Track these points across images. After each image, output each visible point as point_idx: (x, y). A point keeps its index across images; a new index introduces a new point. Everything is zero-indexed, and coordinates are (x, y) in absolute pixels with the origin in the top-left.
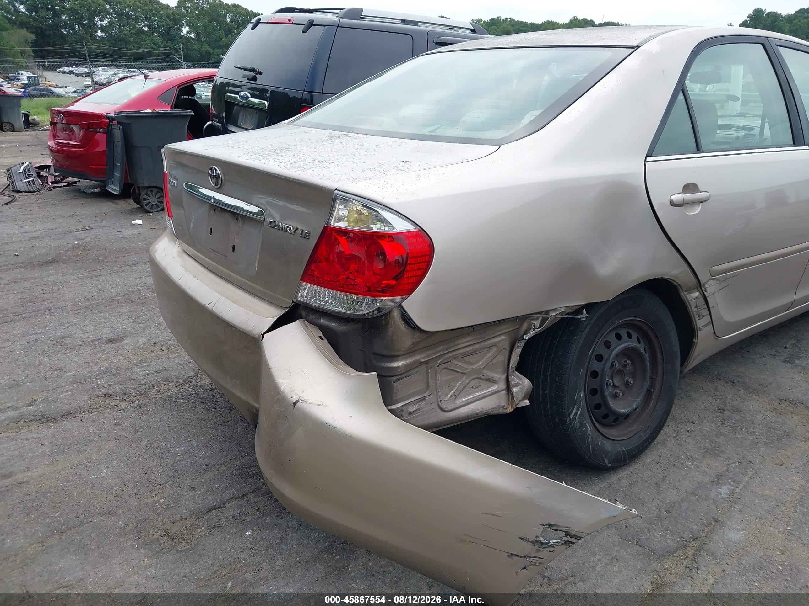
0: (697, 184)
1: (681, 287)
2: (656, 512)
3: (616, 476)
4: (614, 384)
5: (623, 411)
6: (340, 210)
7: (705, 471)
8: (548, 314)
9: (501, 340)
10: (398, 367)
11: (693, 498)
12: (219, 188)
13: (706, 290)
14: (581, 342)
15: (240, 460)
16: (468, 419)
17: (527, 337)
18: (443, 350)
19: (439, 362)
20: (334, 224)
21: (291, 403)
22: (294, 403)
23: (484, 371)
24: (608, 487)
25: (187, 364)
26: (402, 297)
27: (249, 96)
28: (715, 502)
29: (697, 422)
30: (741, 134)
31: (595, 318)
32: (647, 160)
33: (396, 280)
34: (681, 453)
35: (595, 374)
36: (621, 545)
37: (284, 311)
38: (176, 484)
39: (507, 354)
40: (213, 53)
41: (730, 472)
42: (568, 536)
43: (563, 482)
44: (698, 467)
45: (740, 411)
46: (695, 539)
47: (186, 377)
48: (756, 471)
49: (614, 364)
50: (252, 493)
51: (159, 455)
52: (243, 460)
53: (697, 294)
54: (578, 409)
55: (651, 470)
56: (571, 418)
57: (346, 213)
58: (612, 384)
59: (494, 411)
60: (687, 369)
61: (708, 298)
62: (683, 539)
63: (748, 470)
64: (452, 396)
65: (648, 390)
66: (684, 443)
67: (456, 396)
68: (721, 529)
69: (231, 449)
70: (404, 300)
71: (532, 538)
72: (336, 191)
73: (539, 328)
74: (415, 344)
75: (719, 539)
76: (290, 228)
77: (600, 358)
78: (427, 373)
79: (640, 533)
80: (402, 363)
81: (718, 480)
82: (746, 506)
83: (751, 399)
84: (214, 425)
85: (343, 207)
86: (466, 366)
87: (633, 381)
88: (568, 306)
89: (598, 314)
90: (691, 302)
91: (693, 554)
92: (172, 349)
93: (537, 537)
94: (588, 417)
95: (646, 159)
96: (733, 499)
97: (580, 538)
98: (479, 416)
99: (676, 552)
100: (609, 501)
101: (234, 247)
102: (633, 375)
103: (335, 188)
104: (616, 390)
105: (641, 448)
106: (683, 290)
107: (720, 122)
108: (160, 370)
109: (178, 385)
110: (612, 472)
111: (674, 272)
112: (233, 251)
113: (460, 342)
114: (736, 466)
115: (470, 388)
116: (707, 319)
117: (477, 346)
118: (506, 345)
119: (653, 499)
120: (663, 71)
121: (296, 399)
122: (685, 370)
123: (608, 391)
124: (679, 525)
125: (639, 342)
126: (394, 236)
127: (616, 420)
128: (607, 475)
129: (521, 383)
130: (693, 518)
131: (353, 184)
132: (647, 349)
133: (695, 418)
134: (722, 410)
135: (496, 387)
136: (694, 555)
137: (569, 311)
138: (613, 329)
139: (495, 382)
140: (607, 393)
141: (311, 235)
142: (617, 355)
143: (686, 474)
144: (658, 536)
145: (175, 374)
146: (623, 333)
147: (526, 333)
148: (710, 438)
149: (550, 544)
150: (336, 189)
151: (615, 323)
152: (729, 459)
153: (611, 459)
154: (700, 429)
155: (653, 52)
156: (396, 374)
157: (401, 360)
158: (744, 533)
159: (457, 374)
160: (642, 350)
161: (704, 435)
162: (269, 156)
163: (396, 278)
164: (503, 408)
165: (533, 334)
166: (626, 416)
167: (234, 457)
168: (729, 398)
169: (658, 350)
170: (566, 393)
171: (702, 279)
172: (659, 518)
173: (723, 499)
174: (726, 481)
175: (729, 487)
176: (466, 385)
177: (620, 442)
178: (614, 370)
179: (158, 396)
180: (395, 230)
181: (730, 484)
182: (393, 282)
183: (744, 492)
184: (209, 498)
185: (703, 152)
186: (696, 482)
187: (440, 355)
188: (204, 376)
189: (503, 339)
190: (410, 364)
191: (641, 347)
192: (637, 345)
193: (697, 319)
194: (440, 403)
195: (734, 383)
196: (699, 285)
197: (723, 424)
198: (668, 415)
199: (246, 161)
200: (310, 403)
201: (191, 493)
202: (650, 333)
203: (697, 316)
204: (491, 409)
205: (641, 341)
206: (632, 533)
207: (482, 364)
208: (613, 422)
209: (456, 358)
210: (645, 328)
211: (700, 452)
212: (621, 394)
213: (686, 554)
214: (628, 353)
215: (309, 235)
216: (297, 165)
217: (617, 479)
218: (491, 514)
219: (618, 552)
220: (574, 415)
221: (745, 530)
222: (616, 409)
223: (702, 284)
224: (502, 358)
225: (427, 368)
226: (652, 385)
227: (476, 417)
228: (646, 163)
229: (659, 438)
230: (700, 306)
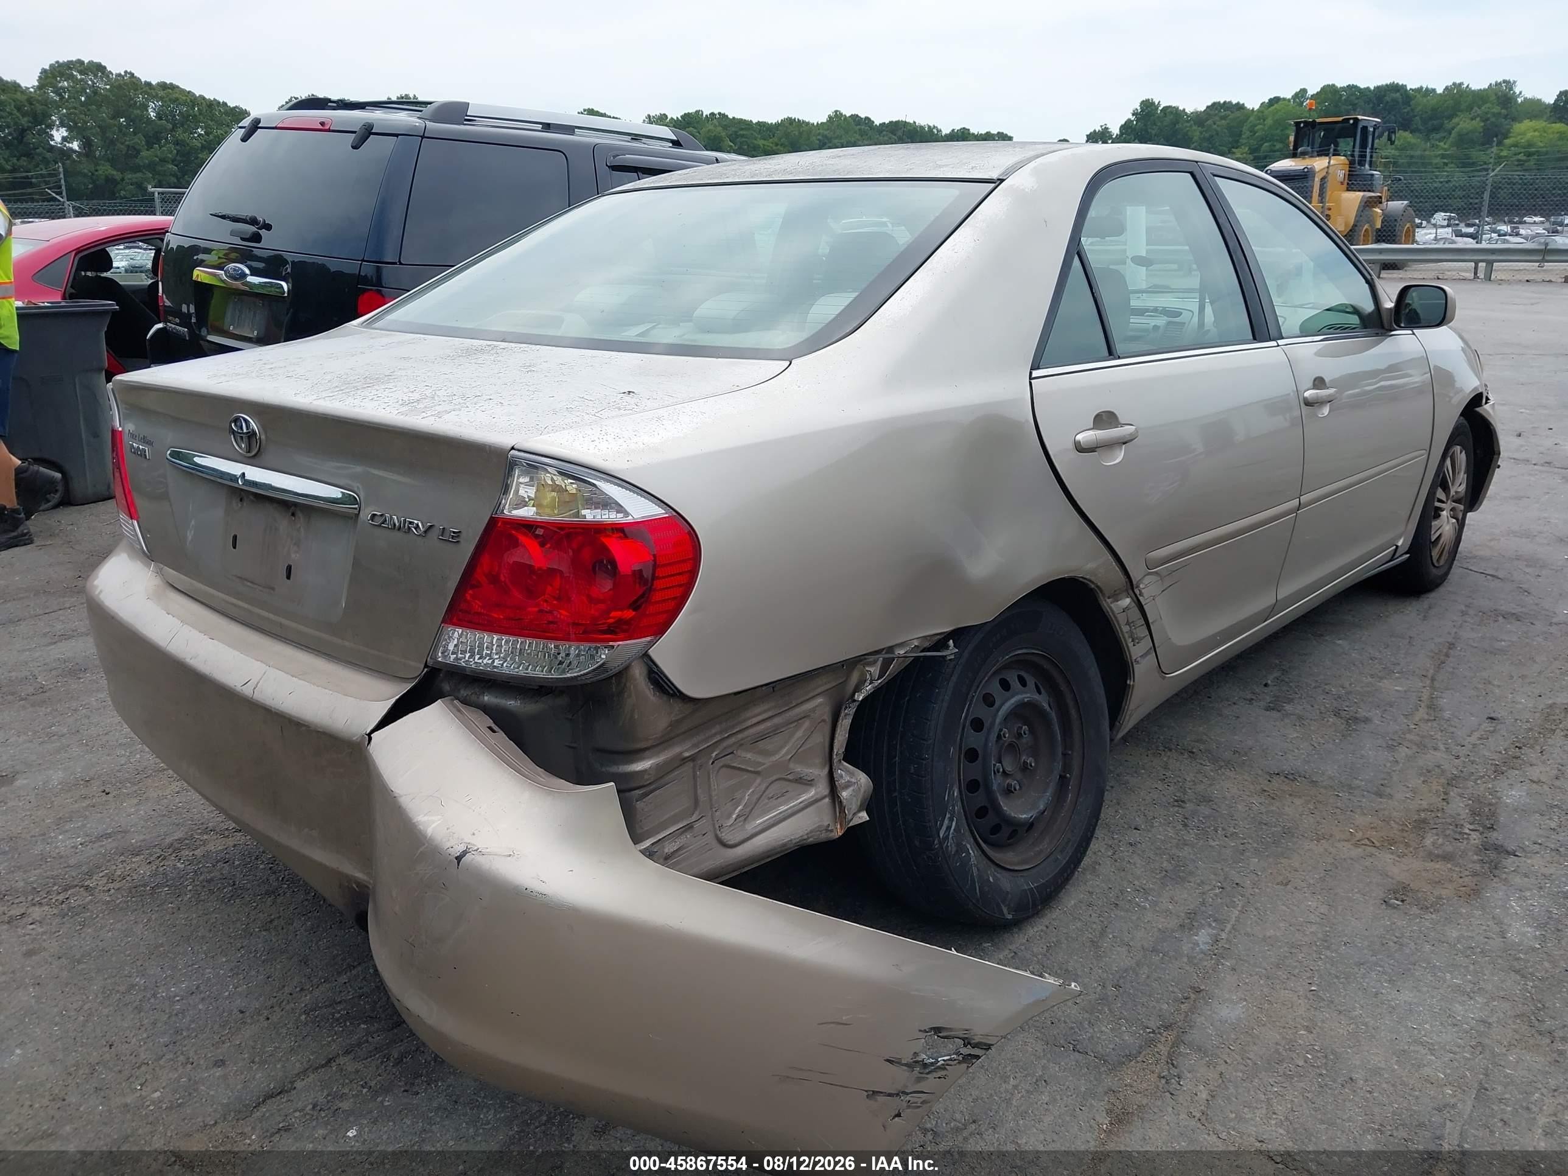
0: (1115, 412)
1: (1101, 591)
2: (1098, 990)
3: (1021, 936)
4: (1004, 771)
5: (1024, 816)
6: (523, 487)
7: (1168, 910)
8: (893, 653)
9: (817, 706)
10: (644, 772)
11: (1156, 959)
12: (254, 458)
13: (1141, 594)
14: (947, 698)
15: (311, 993)
16: (769, 857)
17: (860, 697)
18: (720, 732)
19: (714, 755)
20: (510, 512)
21: (451, 857)
22: (456, 858)
23: (792, 765)
24: (1013, 957)
25: (164, 815)
26: (648, 639)
27: (247, 271)
28: (1190, 959)
29: (1143, 827)
30: (1161, 321)
31: (966, 654)
32: (1033, 376)
33: (635, 610)
34: (1125, 884)
35: (972, 755)
36: (1049, 1056)
37: (407, 687)
38: (182, 1058)
39: (827, 729)
40: (123, 180)
41: (1207, 905)
42: (969, 1046)
43: (953, 949)
44: (1154, 904)
45: (1211, 801)
46: (1167, 1028)
47: (168, 840)
48: (1248, 898)
49: (1002, 733)
50: (347, 1052)
51: (135, 1005)
52: (317, 993)
53: (1128, 601)
54: (951, 820)
55: (1080, 919)
56: (941, 836)
57: (532, 492)
58: (1001, 770)
59: (811, 837)
60: (1120, 735)
61: (1145, 607)
62: (1148, 1030)
63: (1235, 900)
64: (738, 816)
65: (1061, 776)
66: (1128, 865)
67: (745, 817)
68: (1207, 1003)
69: (289, 974)
70: (651, 644)
71: (907, 1058)
72: (513, 452)
73: (878, 679)
74: (673, 725)
75: (1206, 1020)
76: (417, 525)
77: (978, 725)
78: (695, 777)
79: (1077, 1030)
80: (650, 762)
81: (1191, 921)
82: (1241, 960)
83: (1223, 778)
84: (244, 930)
85: (527, 479)
86: (760, 759)
87: (1036, 763)
88: (925, 637)
89: (971, 647)
90: (1118, 616)
91: (1168, 1053)
92: (126, 788)
93: (916, 1054)
94: (968, 834)
95: (1031, 374)
96: (1219, 952)
97: (988, 1047)
98: (786, 850)
99: (1140, 1053)
100: (1032, 973)
101: (289, 569)
102: (1035, 752)
103: (510, 446)
104: (1009, 781)
105: (1060, 881)
106: (1104, 598)
107: (1134, 303)
108: (108, 834)
109: (152, 859)
110: (1015, 930)
111: (1091, 566)
112: (288, 577)
113: (748, 714)
114: (1216, 895)
115: (769, 799)
116: (1147, 643)
117: (777, 721)
118: (826, 714)
119: (1091, 969)
120: (1046, 222)
121: (461, 848)
122: (1117, 735)
123: (997, 782)
124: (1139, 1007)
125: (1039, 692)
126: (626, 530)
127: (1014, 833)
128: (1006, 935)
129: (853, 780)
130: (1160, 992)
131: (541, 437)
132: (1051, 704)
133: (1139, 821)
134: (1180, 802)
135: (812, 793)
136: (1170, 1055)
137: (927, 644)
138: (995, 673)
139: (809, 783)
140: (995, 787)
141: (463, 535)
142: (1006, 719)
143: (1139, 918)
144: (1106, 1030)
145: (142, 837)
146: (1012, 678)
147: (857, 689)
148: (1168, 851)
149: (939, 1064)
150: (513, 448)
151: (998, 661)
152: (1203, 883)
153: (1012, 905)
154: (1150, 838)
155: (1027, 190)
156: (641, 784)
157: (649, 758)
158: (1244, 1006)
159: (746, 776)
160: (1046, 706)
161: (1157, 849)
162: (359, 392)
163: (635, 606)
164: (827, 830)
165: (870, 690)
166: (1030, 826)
167: (298, 989)
168: (1188, 779)
169: (1071, 703)
170: (930, 793)
171: (1135, 575)
172: (1104, 999)
173: (1202, 953)
174: (1203, 922)
175: (1210, 930)
176: (762, 795)
177: (1025, 874)
178: (1003, 744)
179: (111, 886)
180: (630, 517)
181: (1210, 925)
182: (630, 614)
183: (1235, 937)
184: (257, 1077)
185: (1119, 358)
186: (1156, 929)
187: (716, 742)
188: (205, 837)
189: (820, 704)
190: (666, 763)
191: (1043, 700)
192: (1036, 697)
193: (1131, 645)
194: (718, 832)
195: (1193, 753)
196: (1131, 586)
197: (1185, 825)
198: (1098, 819)
199: (315, 403)
200: (489, 854)
201: (218, 1072)
202: (1055, 674)
203: (1130, 640)
204: (807, 834)
205: (1042, 690)
206: (1064, 1032)
207: (787, 753)
208: (1009, 839)
209: (742, 745)
210: (1046, 665)
211: (1154, 878)
212: (1018, 787)
213: (1157, 1056)
214: (1024, 713)
215: (458, 536)
216: (421, 406)
217: (1024, 941)
218: (833, 1023)
219: (1044, 1068)
220: (945, 832)
221: (1245, 1000)
222: (1013, 815)
223: (1134, 583)
224: (820, 738)
225: (694, 768)
226: (1067, 767)
227: (782, 851)
228: (1032, 381)
229: (1086, 861)
230: (1133, 622)
